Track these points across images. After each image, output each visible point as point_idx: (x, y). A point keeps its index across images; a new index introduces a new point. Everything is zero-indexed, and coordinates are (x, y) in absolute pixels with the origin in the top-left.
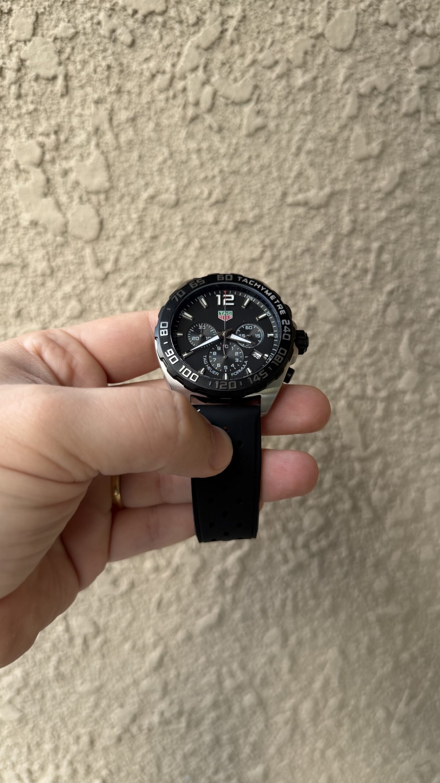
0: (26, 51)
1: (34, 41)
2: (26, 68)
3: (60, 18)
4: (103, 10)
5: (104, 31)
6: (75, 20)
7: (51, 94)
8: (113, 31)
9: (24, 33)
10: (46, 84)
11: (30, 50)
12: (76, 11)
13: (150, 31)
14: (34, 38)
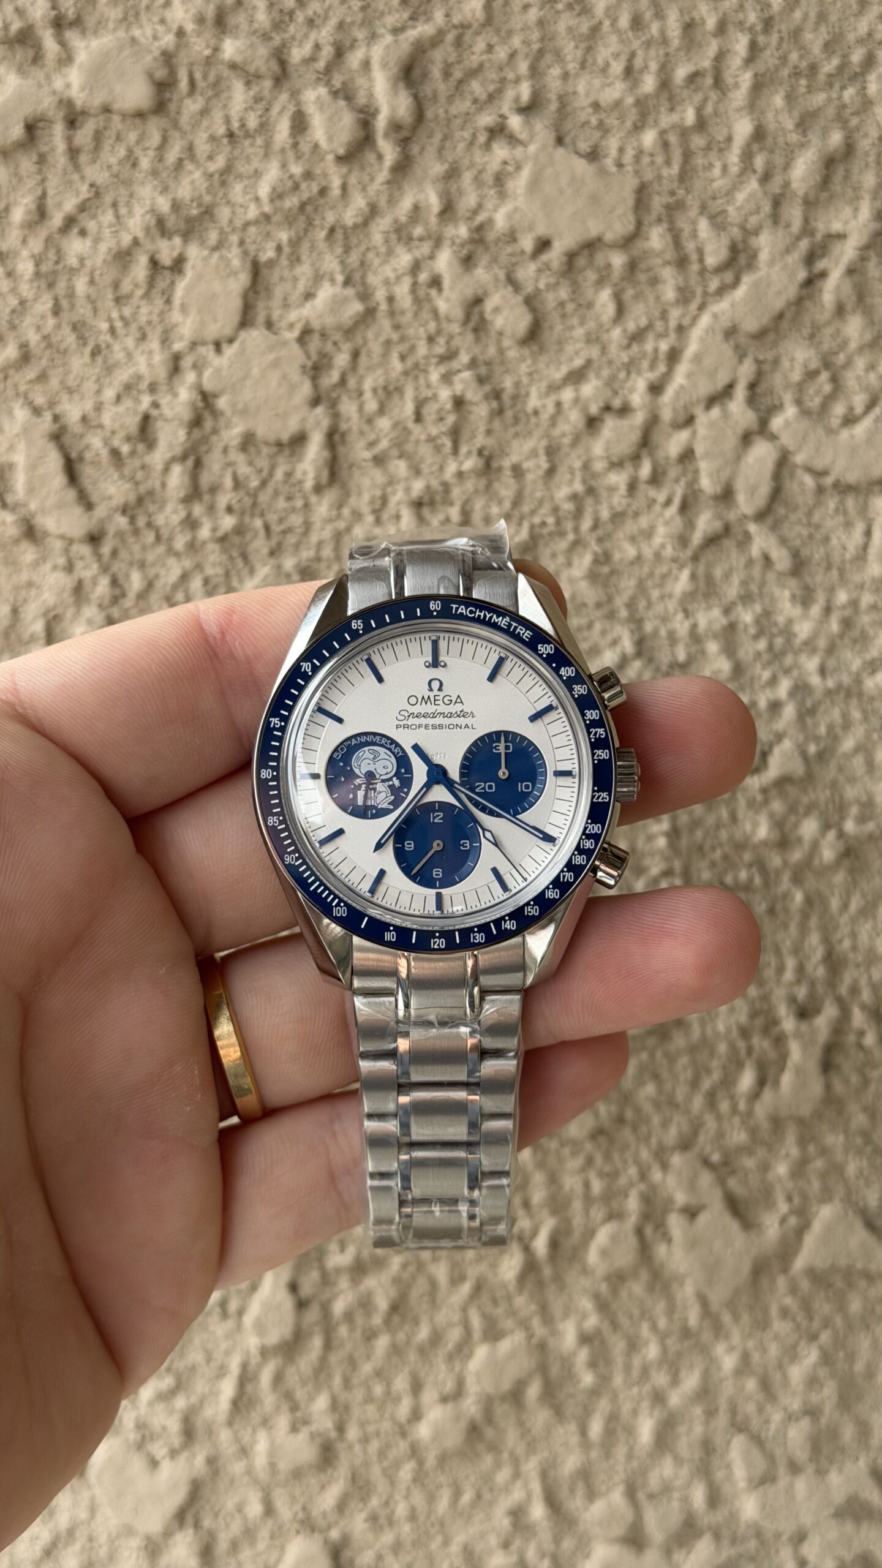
0: (218, 371)
1: (243, 341)
2: (215, 414)
3: (322, 272)
4: (448, 242)
5: (447, 302)
6: (363, 277)
7: (285, 482)
8: (478, 301)
9: (215, 320)
10: (271, 457)
11: (230, 367)
12: (368, 249)
13: (590, 292)
14: (243, 335)
